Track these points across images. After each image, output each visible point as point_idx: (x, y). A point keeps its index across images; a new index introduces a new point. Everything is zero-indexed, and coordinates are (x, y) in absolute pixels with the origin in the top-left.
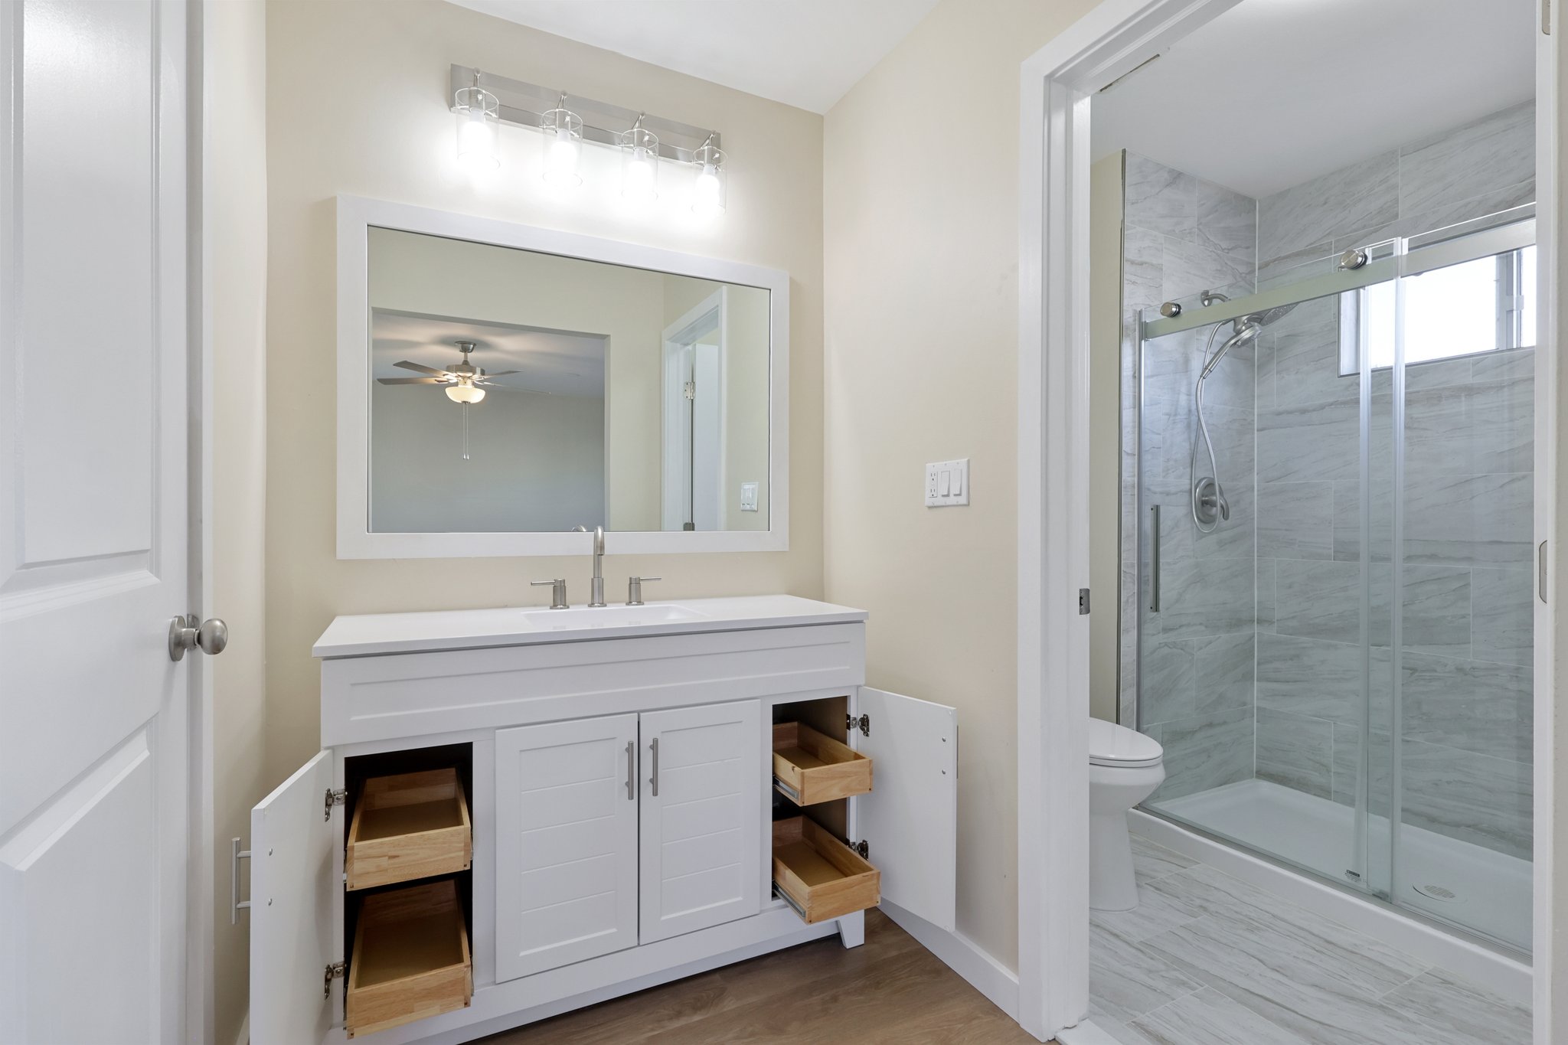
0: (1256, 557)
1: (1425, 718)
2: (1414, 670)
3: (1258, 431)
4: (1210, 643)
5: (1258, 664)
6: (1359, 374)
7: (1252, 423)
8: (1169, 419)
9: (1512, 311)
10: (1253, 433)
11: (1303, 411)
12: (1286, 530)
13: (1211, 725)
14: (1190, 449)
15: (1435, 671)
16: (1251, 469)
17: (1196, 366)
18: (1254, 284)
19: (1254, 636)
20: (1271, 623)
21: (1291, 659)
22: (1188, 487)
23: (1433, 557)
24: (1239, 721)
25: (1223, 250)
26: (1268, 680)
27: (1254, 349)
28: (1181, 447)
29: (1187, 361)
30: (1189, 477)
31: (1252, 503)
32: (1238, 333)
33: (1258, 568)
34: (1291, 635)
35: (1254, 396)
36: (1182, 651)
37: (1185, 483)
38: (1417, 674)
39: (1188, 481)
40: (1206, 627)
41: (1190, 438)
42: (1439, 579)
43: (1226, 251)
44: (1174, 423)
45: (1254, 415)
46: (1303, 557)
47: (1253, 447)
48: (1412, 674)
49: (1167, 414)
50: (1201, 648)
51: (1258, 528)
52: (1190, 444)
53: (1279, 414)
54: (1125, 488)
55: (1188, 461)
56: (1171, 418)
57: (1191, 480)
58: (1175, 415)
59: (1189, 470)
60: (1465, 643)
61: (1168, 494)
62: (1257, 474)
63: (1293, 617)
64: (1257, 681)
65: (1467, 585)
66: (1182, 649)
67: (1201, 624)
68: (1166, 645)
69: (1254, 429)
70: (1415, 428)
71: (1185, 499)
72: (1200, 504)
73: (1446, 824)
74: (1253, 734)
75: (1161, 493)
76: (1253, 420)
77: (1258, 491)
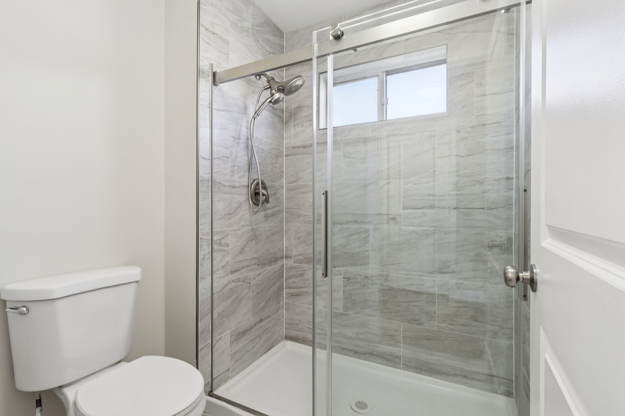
0: (284, 224)
1: (353, 302)
2: (349, 279)
3: (285, 156)
4: (260, 274)
5: (286, 280)
6: (327, 129)
7: (282, 152)
8: (234, 140)
9: (384, 104)
10: (283, 158)
11: (305, 147)
12: (298, 209)
13: (261, 321)
14: (248, 161)
15: (357, 278)
16: (282, 176)
17: (251, 111)
18: (283, 78)
19: (283, 265)
20: (291, 257)
21: (300, 276)
22: (246, 184)
23: (356, 222)
24: (276, 313)
25: (267, 51)
26: (290, 288)
27: (283, 112)
28: (242, 159)
29: (246, 108)
30: (247, 178)
31: (282, 195)
32: (272, 95)
33: (286, 229)
34: (299, 263)
35: (283, 138)
36: (244, 283)
37: (245, 181)
38: (350, 281)
39: (247, 180)
40: (258, 265)
41: (248, 154)
42: (358, 233)
43: (268, 53)
44: (238, 143)
45: (283, 148)
46: (305, 223)
47: (283, 164)
48: (348, 281)
49: (233, 137)
50: (255, 279)
51: (285, 208)
52: (248, 158)
53: (294, 148)
54: (201, 181)
55: (247, 168)
56: (236, 140)
57: (249, 179)
58: (239, 139)
59: (247, 173)
60: (368, 264)
61: (234, 187)
62: (285, 179)
63: (300, 254)
64: (285, 289)
65: (368, 236)
66: (243, 282)
67: (255, 264)
68: (233, 281)
69: (283, 155)
70: (349, 157)
71: (245, 191)
72: (254, 194)
73: (360, 354)
74: (283, 317)
75: (229, 186)
76: (283, 151)
77: (285, 188)
